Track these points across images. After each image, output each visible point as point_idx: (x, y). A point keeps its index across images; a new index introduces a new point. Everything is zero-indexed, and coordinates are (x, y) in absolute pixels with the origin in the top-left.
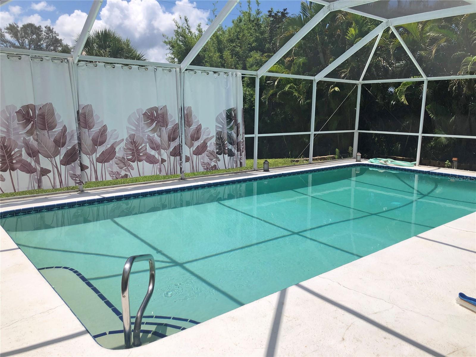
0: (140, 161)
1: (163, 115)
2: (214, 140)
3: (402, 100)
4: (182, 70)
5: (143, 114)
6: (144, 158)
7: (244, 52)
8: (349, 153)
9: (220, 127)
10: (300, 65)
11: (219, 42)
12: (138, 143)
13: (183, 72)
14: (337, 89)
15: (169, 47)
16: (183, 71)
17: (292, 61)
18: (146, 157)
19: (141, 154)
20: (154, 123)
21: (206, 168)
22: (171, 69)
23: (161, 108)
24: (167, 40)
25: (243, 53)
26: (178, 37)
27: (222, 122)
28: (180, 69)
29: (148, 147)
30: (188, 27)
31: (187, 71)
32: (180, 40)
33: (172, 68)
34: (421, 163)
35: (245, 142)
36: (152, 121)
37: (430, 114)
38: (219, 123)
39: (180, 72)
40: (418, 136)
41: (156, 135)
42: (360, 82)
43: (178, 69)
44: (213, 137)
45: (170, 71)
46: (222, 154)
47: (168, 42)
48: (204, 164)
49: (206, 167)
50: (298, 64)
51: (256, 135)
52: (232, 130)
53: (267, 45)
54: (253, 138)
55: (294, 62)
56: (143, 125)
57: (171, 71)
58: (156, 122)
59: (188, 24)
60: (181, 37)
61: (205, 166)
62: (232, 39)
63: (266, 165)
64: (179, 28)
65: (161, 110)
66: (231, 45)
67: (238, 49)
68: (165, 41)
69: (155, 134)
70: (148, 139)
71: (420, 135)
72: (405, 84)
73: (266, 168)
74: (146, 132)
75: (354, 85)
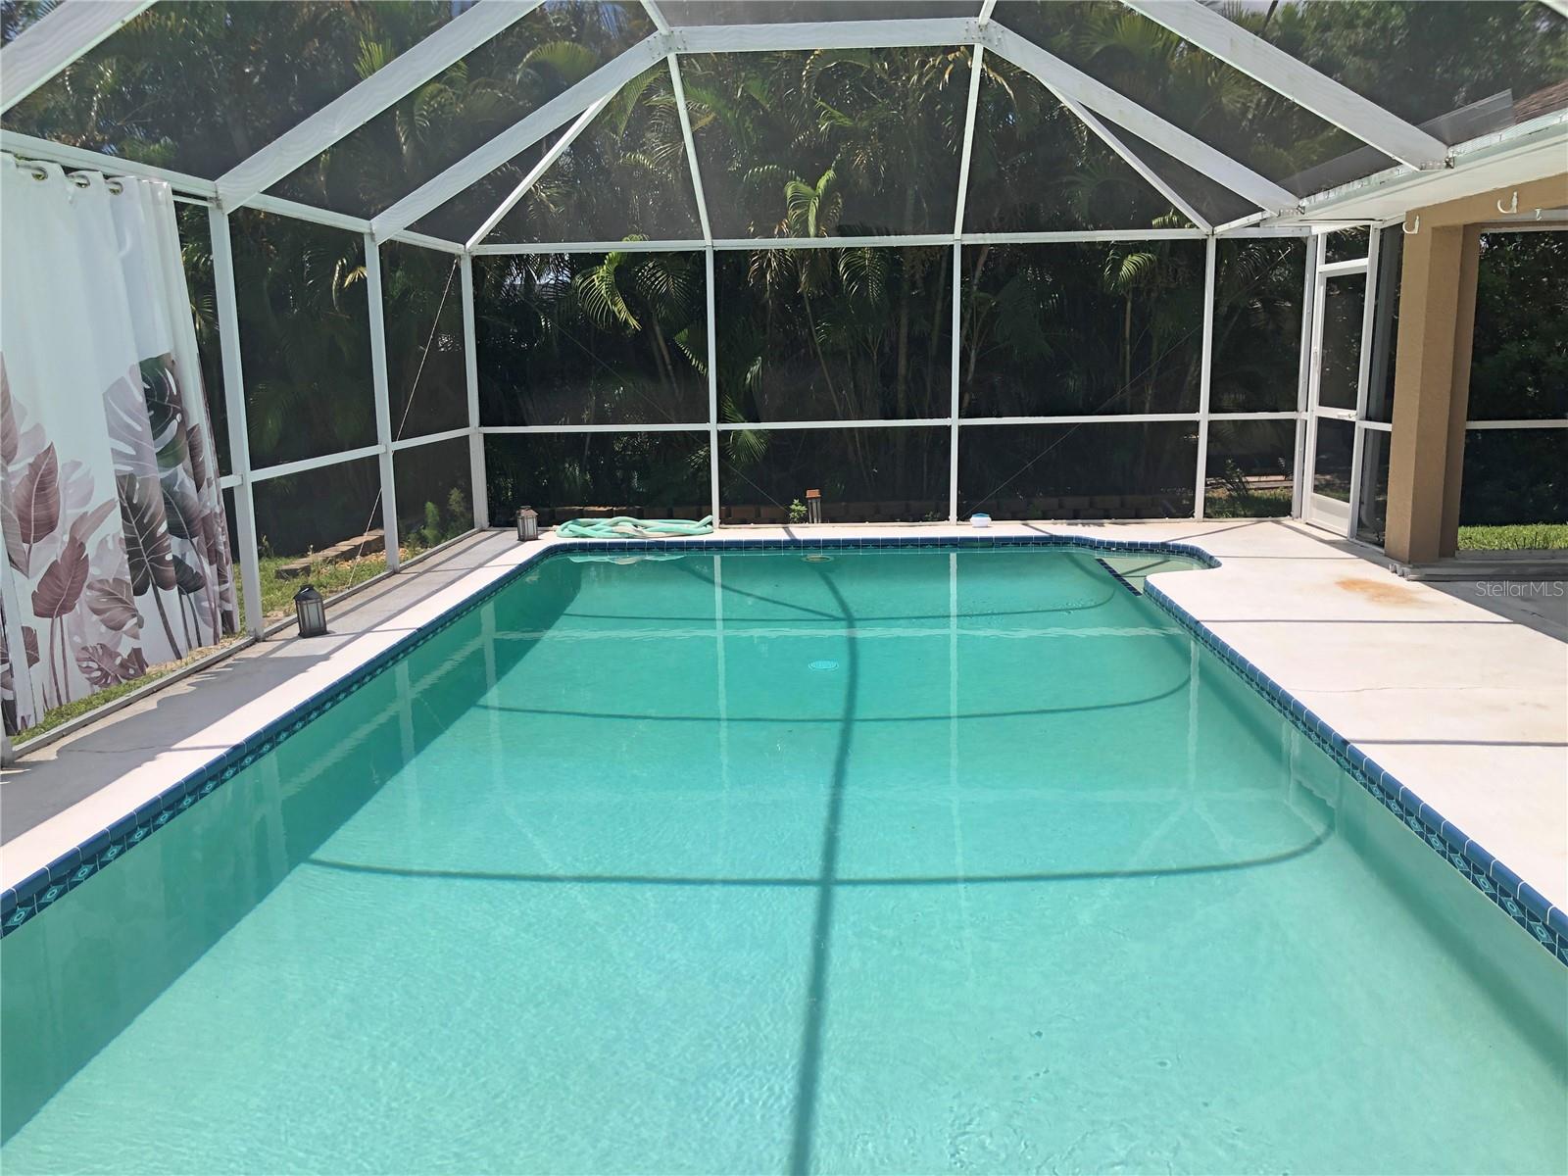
2: (114, 524)
3: (623, 315)
9: (126, 456)
21: (98, 673)
27: (129, 426)
34: (726, 519)
37: (692, 359)
38: (120, 437)
42: (467, 250)
44: (108, 505)
46: (152, 588)
48: (88, 655)
49: (100, 669)
51: (246, 477)
52: (175, 464)
61: (91, 664)
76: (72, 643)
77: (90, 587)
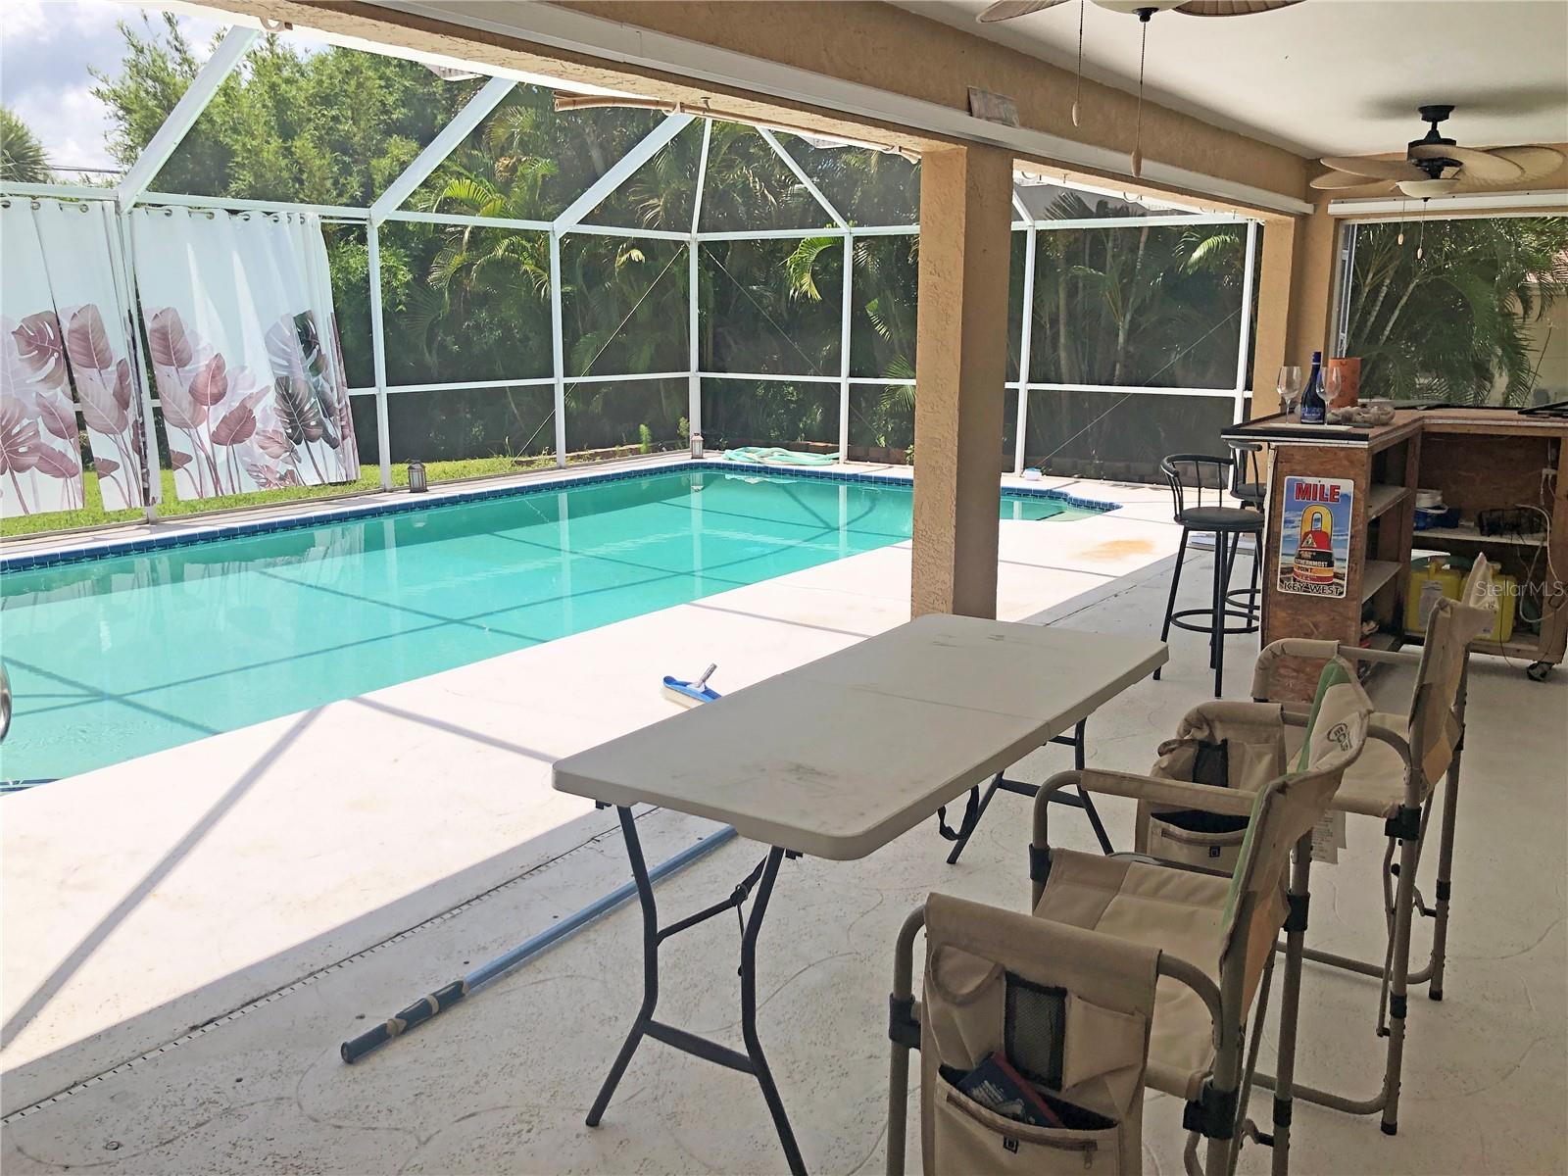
0: (22, 469)
1: (83, 334)
2: (271, 400)
3: (805, 288)
4: (122, 205)
5: (13, 333)
6: (34, 459)
7: (368, 138)
8: (682, 438)
9: (282, 366)
10: (535, 180)
11: (281, 104)
12: (8, 416)
13: (126, 210)
14: (636, 254)
15: (116, 109)
16: (127, 206)
17: (513, 169)
18: (41, 457)
19: (22, 450)
20: (49, 358)
21: (264, 481)
22: (87, 203)
23: (75, 314)
24: (104, 88)
25: (363, 139)
26: (139, 80)
27: (284, 350)
28: (117, 204)
29: (42, 428)
30: (178, 44)
31: (142, 209)
32: (147, 93)
33: (91, 200)
34: (852, 457)
35: (350, 409)
36: (44, 354)
37: (877, 325)
38: (274, 354)
39: (116, 212)
40: (838, 385)
41: (60, 395)
42: (693, 238)
43: (110, 206)
44: (266, 390)
45: (85, 209)
46: (303, 441)
47: (107, 92)
48: (255, 469)
50: (530, 177)
51: (381, 390)
52: (318, 375)
53: (439, 118)
54: (374, 397)
55: (518, 174)
56: (19, 363)
57: (87, 209)
58: (56, 355)
59: (176, 34)
60: (150, 82)
61: (259, 474)
62: (328, 95)
63: (416, 475)
64: (142, 51)
65: (74, 321)
66: (323, 115)
67: (346, 127)
68: (98, 90)
69: (59, 389)
70: (39, 405)
71: (844, 381)
72: (812, 244)
73: (416, 483)
74: (31, 383)
75: (678, 243)
76: (243, 462)
77: (257, 434)
